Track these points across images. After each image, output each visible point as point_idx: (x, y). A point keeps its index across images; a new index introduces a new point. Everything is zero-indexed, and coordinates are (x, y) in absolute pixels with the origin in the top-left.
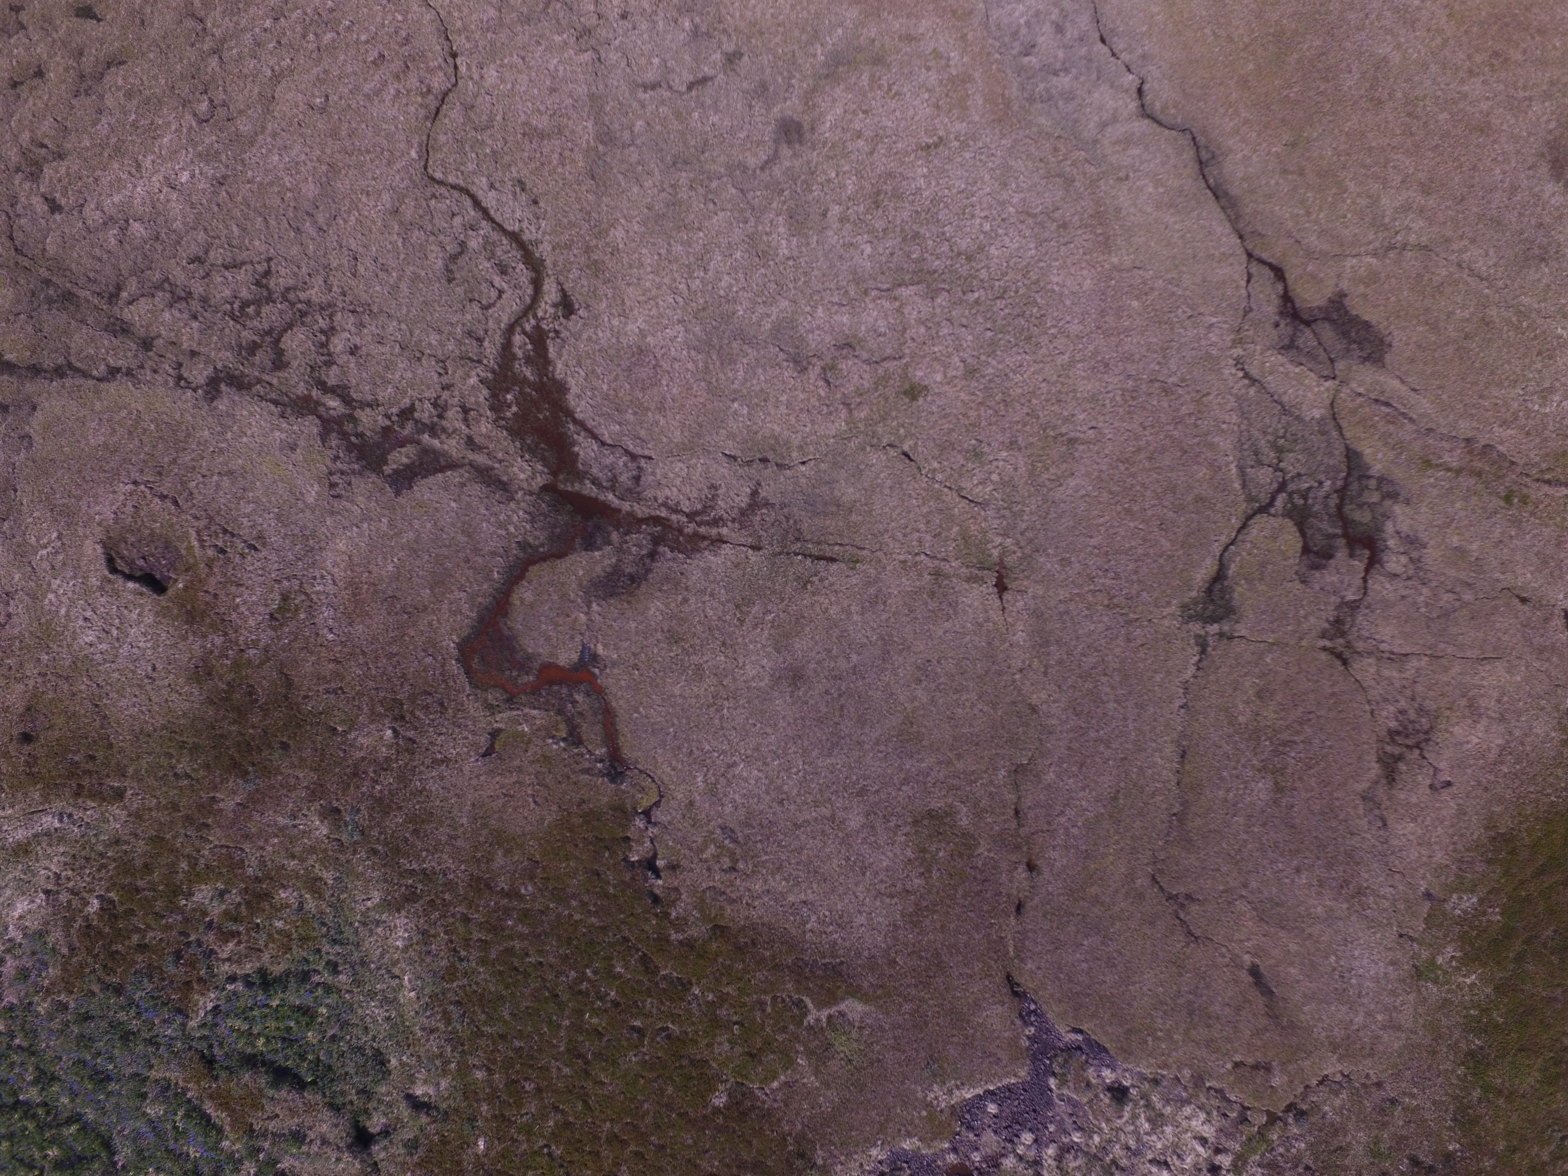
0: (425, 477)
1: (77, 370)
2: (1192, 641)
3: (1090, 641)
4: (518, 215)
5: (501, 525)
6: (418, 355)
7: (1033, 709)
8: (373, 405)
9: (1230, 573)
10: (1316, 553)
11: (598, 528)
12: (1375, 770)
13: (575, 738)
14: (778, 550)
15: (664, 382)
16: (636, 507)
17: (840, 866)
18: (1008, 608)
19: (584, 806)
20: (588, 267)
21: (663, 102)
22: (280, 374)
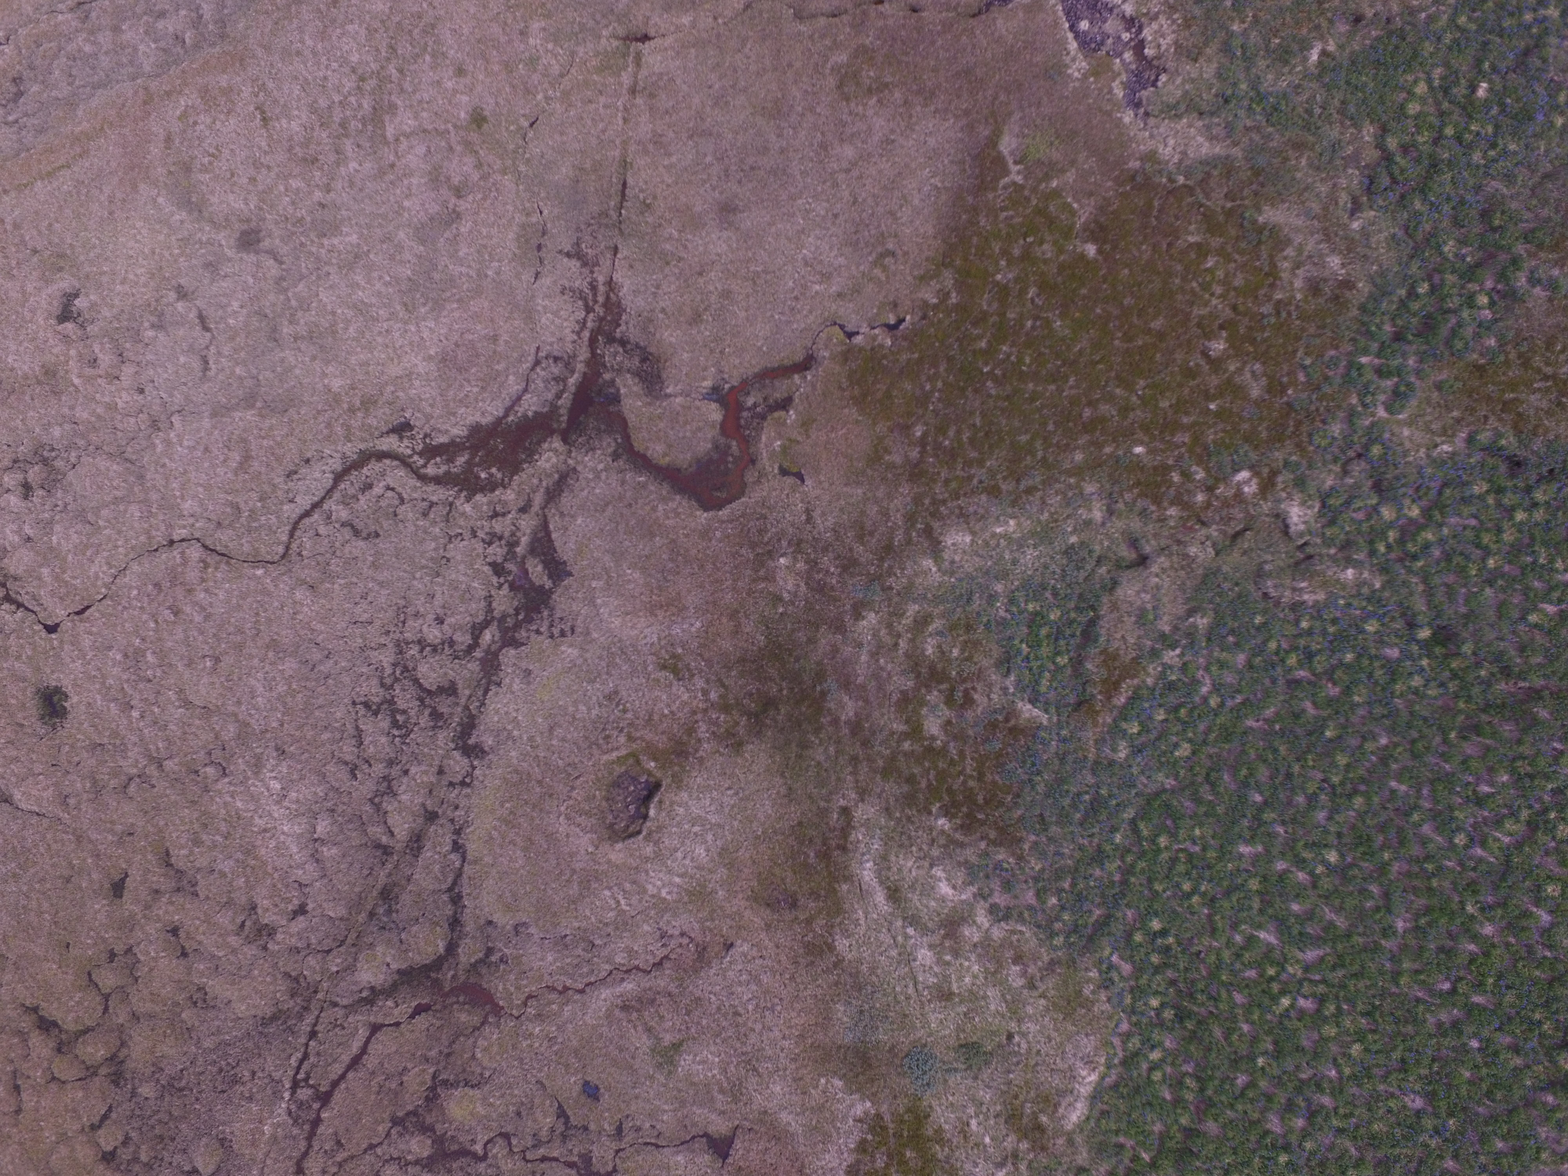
0: (555, 551)
1: (455, 883)
4: (317, 475)
5: (598, 477)
6: (444, 561)
8: (489, 599)
11: (600, 391)
13: (785, 404)
14: (617, 231)
15: (471, 337)
16: (581, 358)
17: (887, 161)
18: (662, 31)
19: (844, 386)
20: (367, 410)
21: (219, 353)
22: (460, 686)
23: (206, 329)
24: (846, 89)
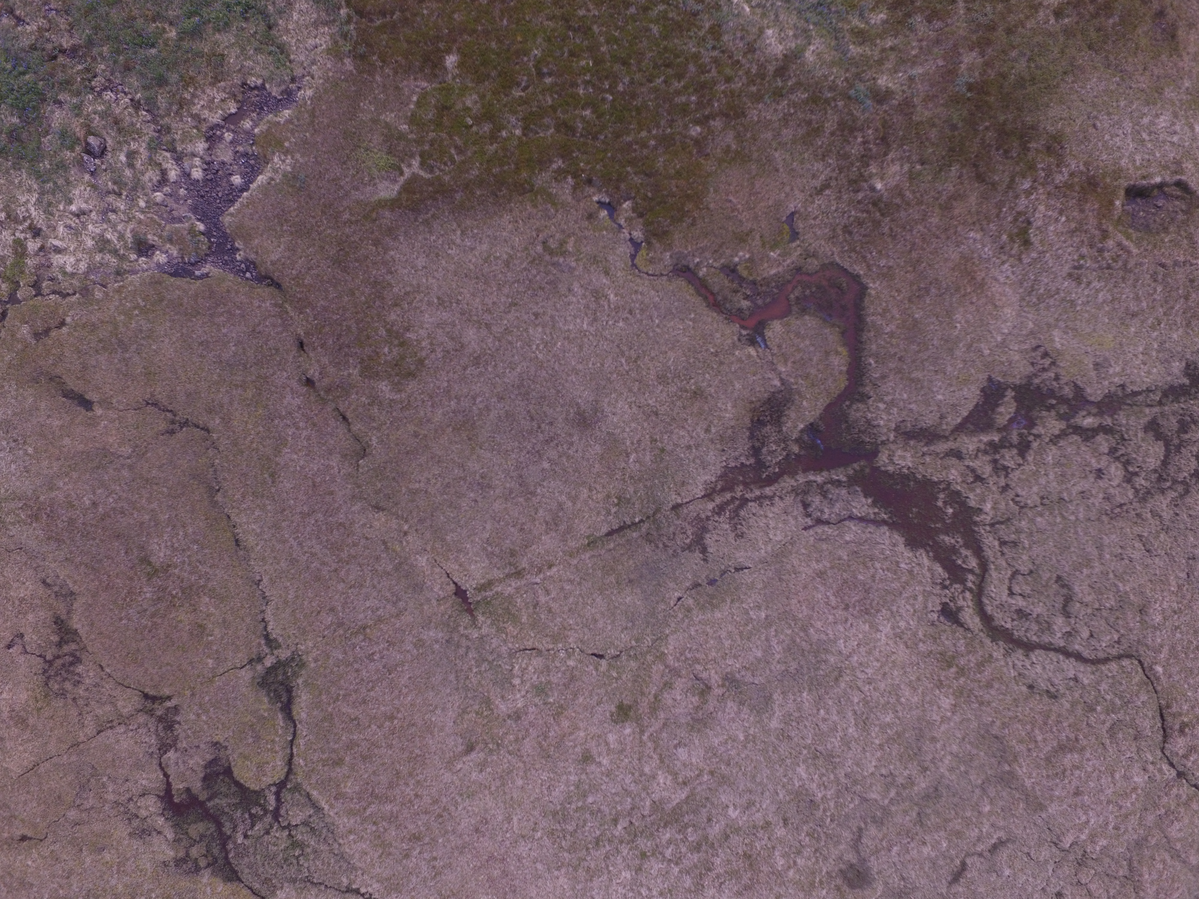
0: (977, 405)
2: (280, 640)
3: (364, 590)
4: (1038, 669)
5: (892, 404)
6: (1046, 501)
7: (378, 508)
8: (1055, 440)
9: (280, 716)
10: (218, 774)
11: (813, 447)
12: (77, 623)
13: (730, 270)
14: (658, 515)
15: (832, 598)
16: (793, 483)
17: (461, 293)
18: (445, 579)
19: (690, 221)
20: (953, 657)
21: (979, 839)
22: (1147, 419)
23: (964, 864)
24: (413, 367)
